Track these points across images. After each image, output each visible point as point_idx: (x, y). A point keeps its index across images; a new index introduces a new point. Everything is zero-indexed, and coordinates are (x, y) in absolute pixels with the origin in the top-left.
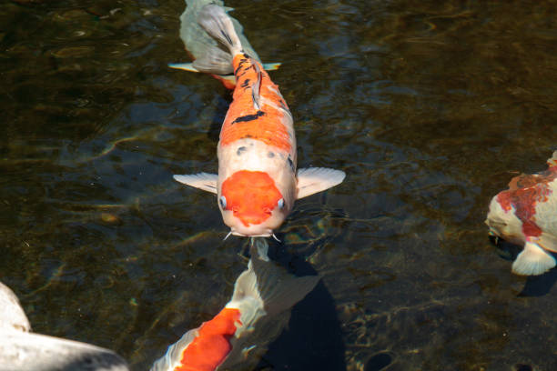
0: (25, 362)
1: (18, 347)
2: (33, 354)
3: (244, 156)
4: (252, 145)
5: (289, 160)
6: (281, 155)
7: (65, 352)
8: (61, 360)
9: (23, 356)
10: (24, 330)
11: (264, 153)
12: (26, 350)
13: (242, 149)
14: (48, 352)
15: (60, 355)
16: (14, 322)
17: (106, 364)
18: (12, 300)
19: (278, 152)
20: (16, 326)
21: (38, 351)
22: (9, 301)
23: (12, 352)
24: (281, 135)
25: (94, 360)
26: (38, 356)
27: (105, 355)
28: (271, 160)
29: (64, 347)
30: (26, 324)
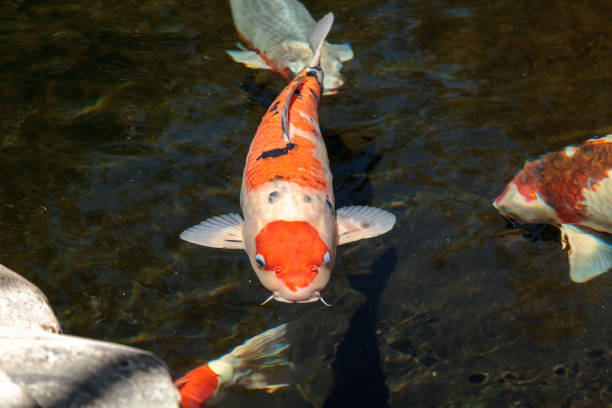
0: (55, 364)
1: (47, 349)
2: (64, 356)
3: (278, 203)
4: (284, 188)
5: (328, 202)
6: (319, 198)
7: (99, 354)
8: (95, 362)
9: (53, 358)
10: (54, 331)
11: (300, 198)
12: (55, 352)
13: (273, 194)
14: (79, 354)
15: (93, 356)
16: (42, 323)
17: (143, 366)
18: (39, 299)
19: (314, 194)
20: (45, 327)
21: (68, 353)
22: (36, 300)
23: (41, 355)
24: (315, 172)
25: (131, 362)
26: (69, 359)
27: (141, 356)
28: (309, 205)
29: (97, 348)
30: (55, 324)
